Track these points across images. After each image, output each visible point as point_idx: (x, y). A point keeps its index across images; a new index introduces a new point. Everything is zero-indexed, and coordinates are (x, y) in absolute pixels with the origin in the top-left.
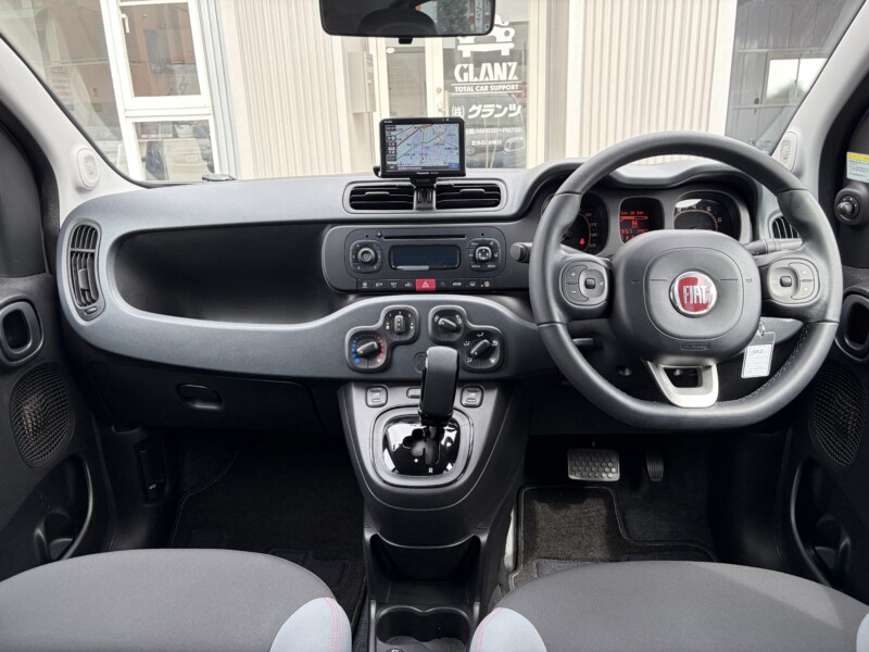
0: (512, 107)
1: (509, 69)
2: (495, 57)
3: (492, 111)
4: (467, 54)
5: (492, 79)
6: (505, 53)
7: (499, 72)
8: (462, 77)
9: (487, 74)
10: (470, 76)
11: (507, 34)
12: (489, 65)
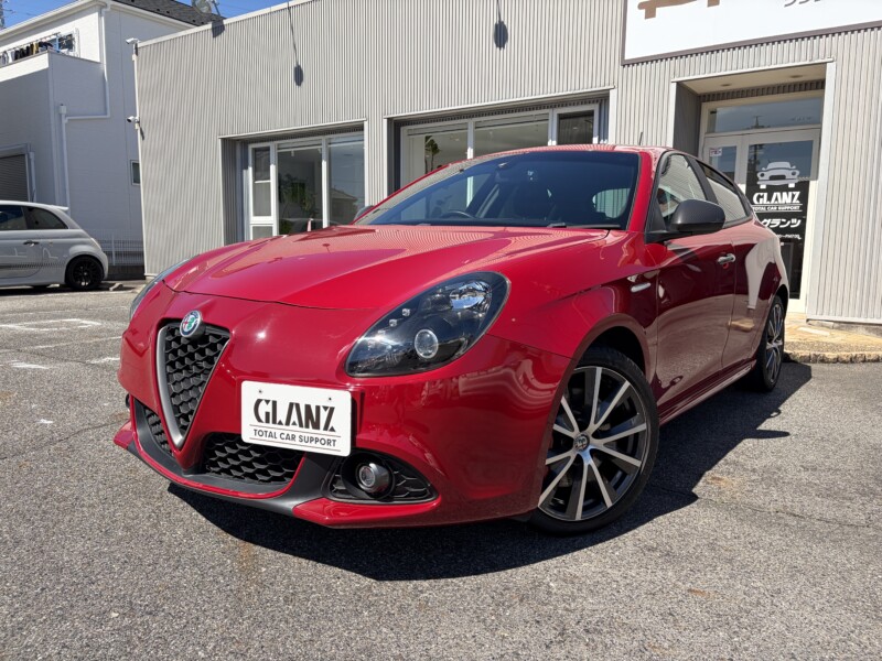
0: (794, 221)
1: (793, 196)
2: (785, 189)
3: (778, 223)
4: (763, 187)
5: (780, 201)
6: (792, 185)
7: (786, 198)
8: (758, 200)
9: (777, 199)
10: (764, 201)
11: (793, 174)
12: (779, 194)
